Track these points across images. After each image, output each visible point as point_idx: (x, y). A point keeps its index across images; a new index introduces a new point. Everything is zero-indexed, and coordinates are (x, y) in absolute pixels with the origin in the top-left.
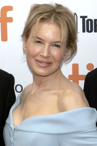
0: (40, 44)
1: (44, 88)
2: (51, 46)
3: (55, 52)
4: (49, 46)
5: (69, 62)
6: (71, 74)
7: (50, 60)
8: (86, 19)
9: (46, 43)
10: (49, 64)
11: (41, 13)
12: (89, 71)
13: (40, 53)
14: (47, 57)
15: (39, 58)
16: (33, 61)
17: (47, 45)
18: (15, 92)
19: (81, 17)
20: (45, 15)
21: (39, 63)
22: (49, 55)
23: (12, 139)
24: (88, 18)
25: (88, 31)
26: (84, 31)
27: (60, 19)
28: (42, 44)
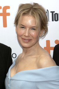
0: (23, 29)
1: (29, 54)
2: (30, 30)
3: (33, 33)
4: (29, 29)
5: (44, 38)
6: (46, 46)
7: (30, 38)
8: (54, 13)
9: (27, 28)
10: (30, 40)
11: (24, 10)
12: (56, 45)
13: (24, 34)
14: (28, 36)
15: (23, 37)
16: (20, 39)
17: (28, 29)
18: (12, 58)
19: (51, 12)
20: (26, 11)
21: (23, 40)
22: (29, 35)
23: (9, 85)
24: (55, 13)
25: (55, 20)
26: (53, 20)
27: (34, 13)
28: (25, 28)
